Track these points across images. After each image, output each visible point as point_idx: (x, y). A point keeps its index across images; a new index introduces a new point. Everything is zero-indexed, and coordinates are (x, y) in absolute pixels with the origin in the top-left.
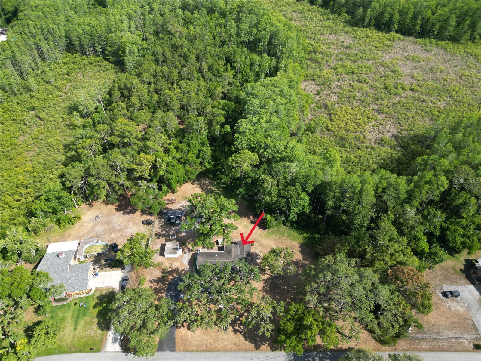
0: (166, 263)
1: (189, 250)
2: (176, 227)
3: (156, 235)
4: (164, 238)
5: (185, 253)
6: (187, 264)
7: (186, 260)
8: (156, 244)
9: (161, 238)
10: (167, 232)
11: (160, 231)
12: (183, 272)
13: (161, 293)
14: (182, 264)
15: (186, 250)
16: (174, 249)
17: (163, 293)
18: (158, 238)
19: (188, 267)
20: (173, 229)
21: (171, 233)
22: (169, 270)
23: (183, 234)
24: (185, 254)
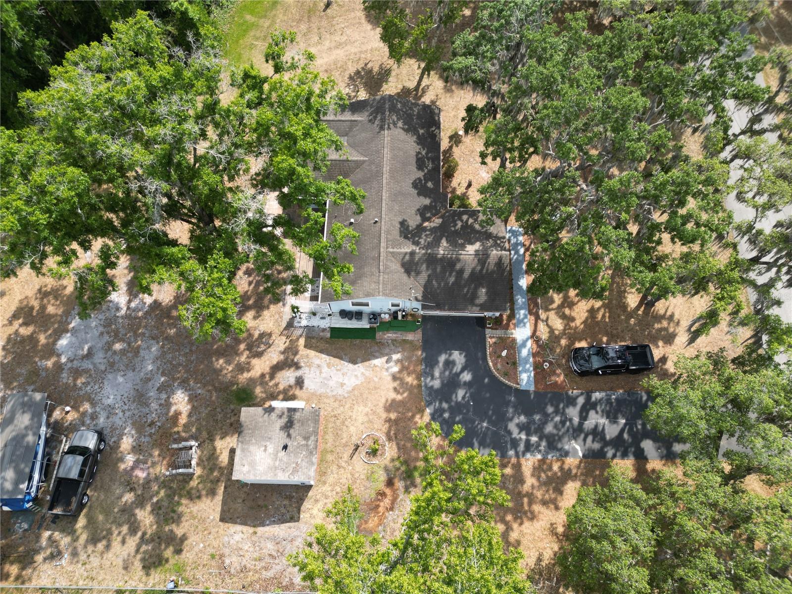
0: (345, 478)
1: (288, 362)
2: (127, 443)
3: (152, 563)
4: (187, 507)
5: (300, 382)
6: (360, 369)
7: (337, 378)
8: (218, 557)
9: (179, 532)
10: (140, 502)
11: (132, 543)
12: (410, 380)
13: (519, 478)
14: (357, 395)
15: (287, 377)
16: (288, 426)
17: (518, 467)
18: (178, 544)
19: (379, 362)
20: (130, 459)
21: (162, 470)
22: (390, 451)
23: (181, 402)
24: (307, 383)
